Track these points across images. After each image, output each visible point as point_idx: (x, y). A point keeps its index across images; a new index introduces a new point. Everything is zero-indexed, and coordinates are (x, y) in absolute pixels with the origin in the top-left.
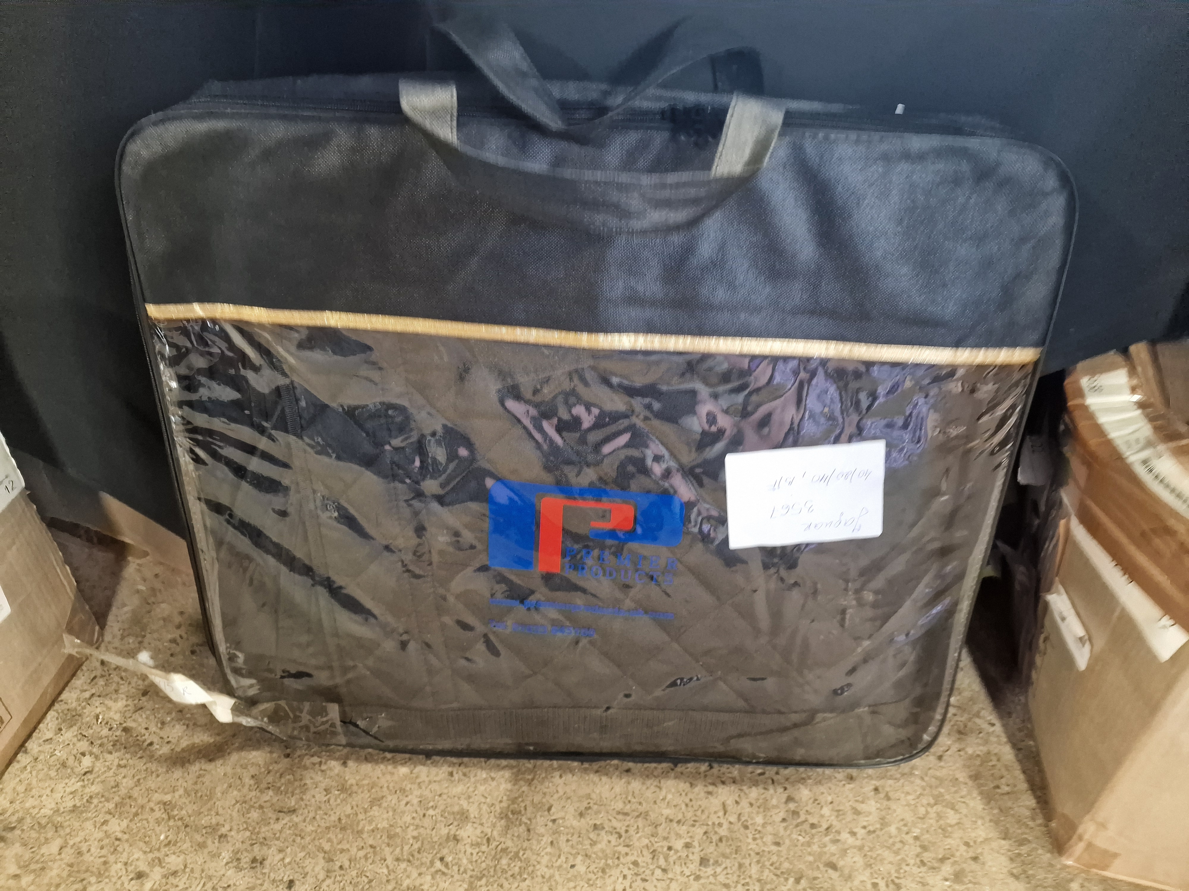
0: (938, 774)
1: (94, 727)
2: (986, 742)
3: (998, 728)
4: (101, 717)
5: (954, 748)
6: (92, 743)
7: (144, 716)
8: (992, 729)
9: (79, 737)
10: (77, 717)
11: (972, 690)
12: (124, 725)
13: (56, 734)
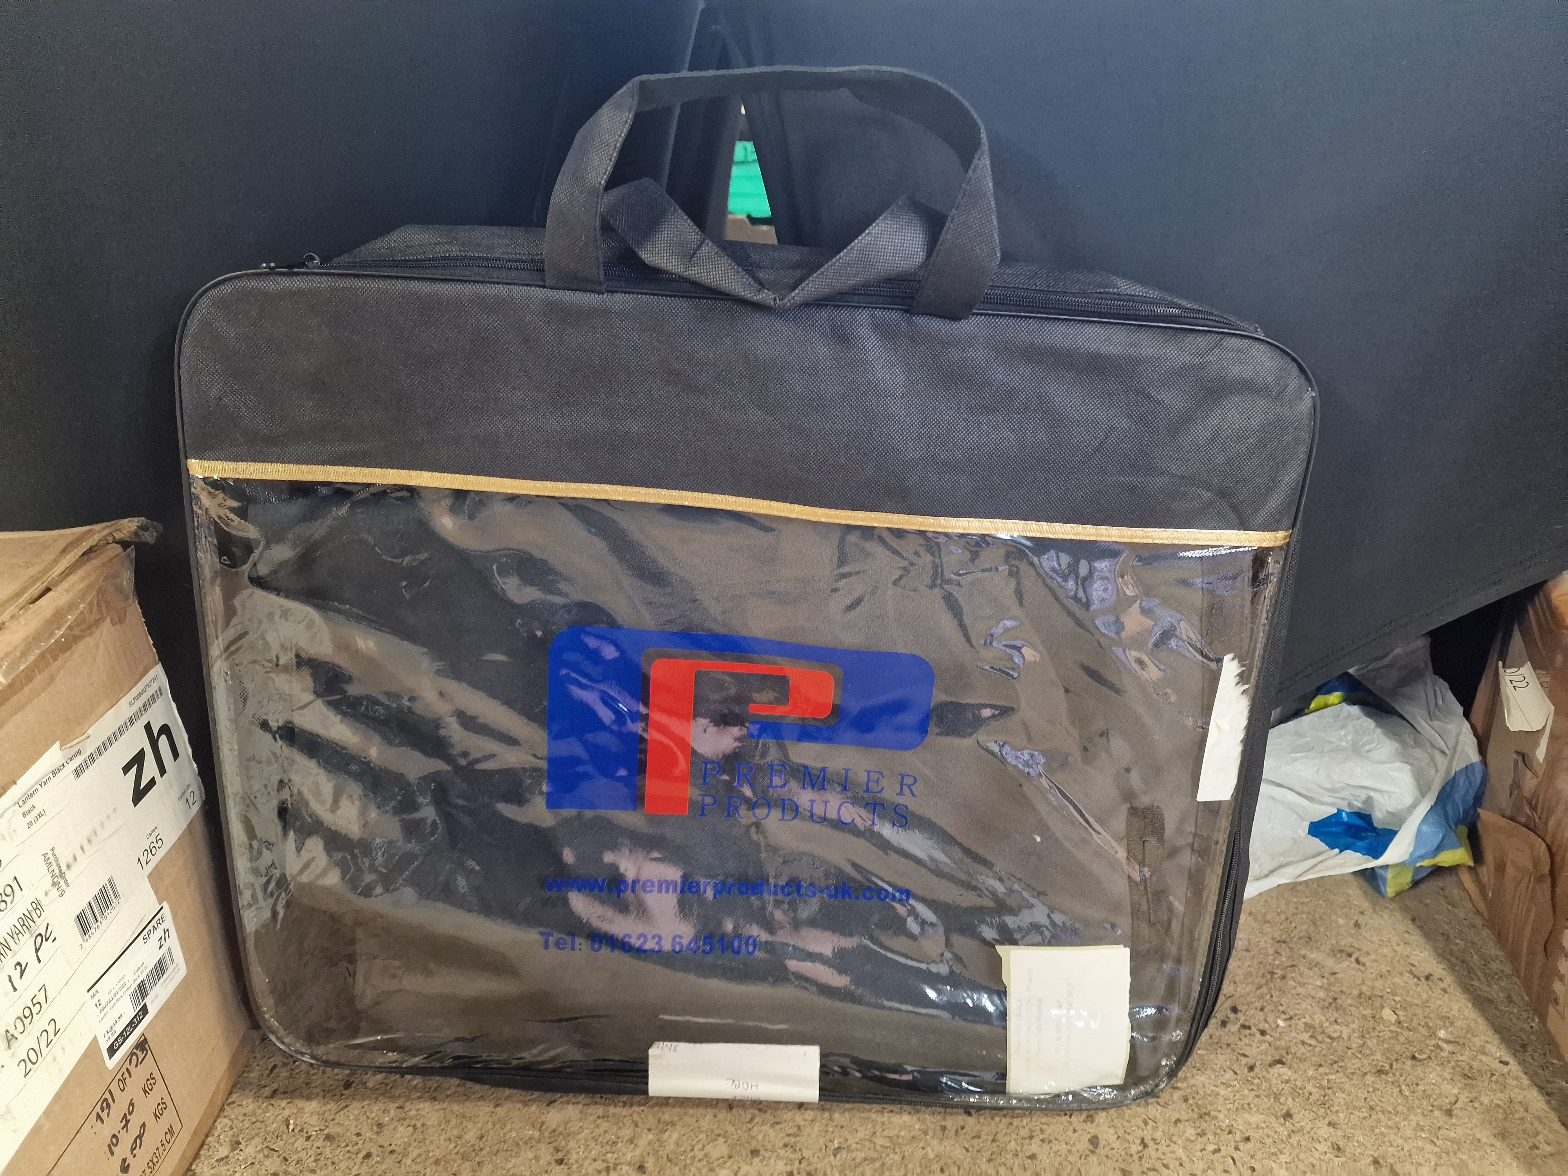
0: (1452, 1134)
1: (284, 1136)
2: (1504, 1087)
3: (1514, 1066)
4: (292, 1122)
5: (1463, 1099)
6: (286, 1159)
7: (352, 1117)
8: (1505, 1069)
9: (266, 1152)
10: (258, 1124)
11: (1467, 1019)
12: (326, 1132)
13: (233, 1150)
